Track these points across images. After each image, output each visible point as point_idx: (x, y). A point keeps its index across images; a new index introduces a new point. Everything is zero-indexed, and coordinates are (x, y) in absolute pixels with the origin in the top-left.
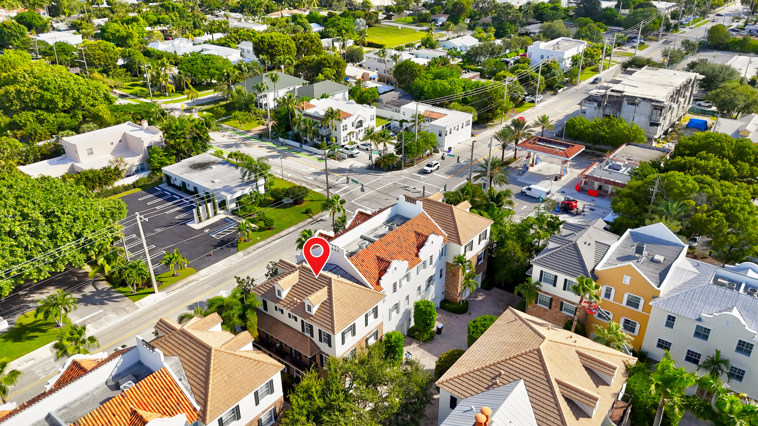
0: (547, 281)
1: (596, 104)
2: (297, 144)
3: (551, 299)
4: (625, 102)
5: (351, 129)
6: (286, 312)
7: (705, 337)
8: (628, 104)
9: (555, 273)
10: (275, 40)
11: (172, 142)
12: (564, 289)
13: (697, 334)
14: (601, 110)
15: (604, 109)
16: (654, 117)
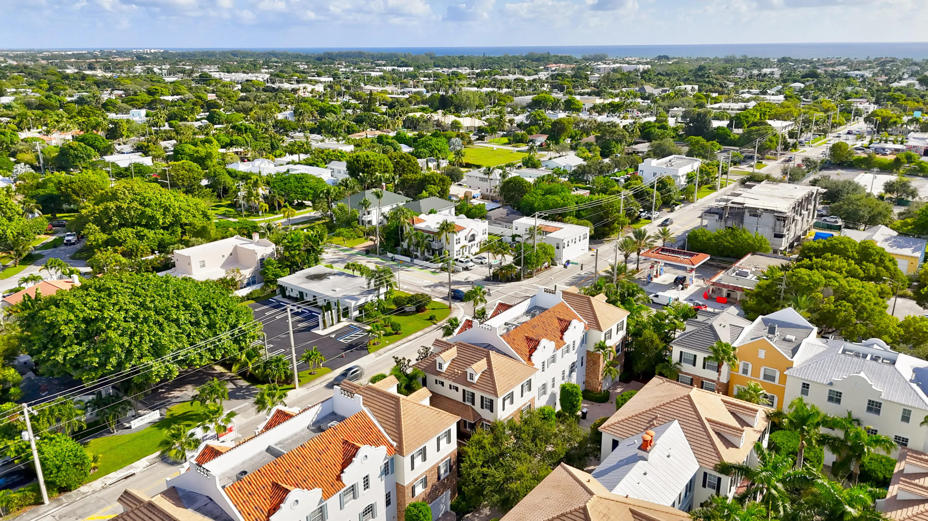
0: (687, 361)
1: (717, 217)
2: (408, 259)
3: (692, 379)
4: (747, 214)
5: (463, 242)
6: (447, 383)
7: (838, 401)
8: (750, 215)
9: (693, 352)
10: (372, 159)
11: (287, 254)
12: (704, 368)
13: (830, 399)
14: (723, 223)
15: (726, 221)
16: (777, 228)
